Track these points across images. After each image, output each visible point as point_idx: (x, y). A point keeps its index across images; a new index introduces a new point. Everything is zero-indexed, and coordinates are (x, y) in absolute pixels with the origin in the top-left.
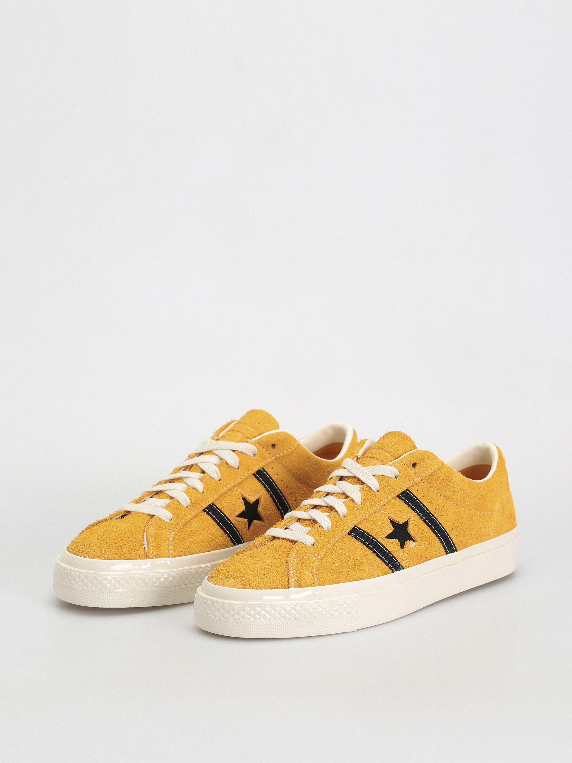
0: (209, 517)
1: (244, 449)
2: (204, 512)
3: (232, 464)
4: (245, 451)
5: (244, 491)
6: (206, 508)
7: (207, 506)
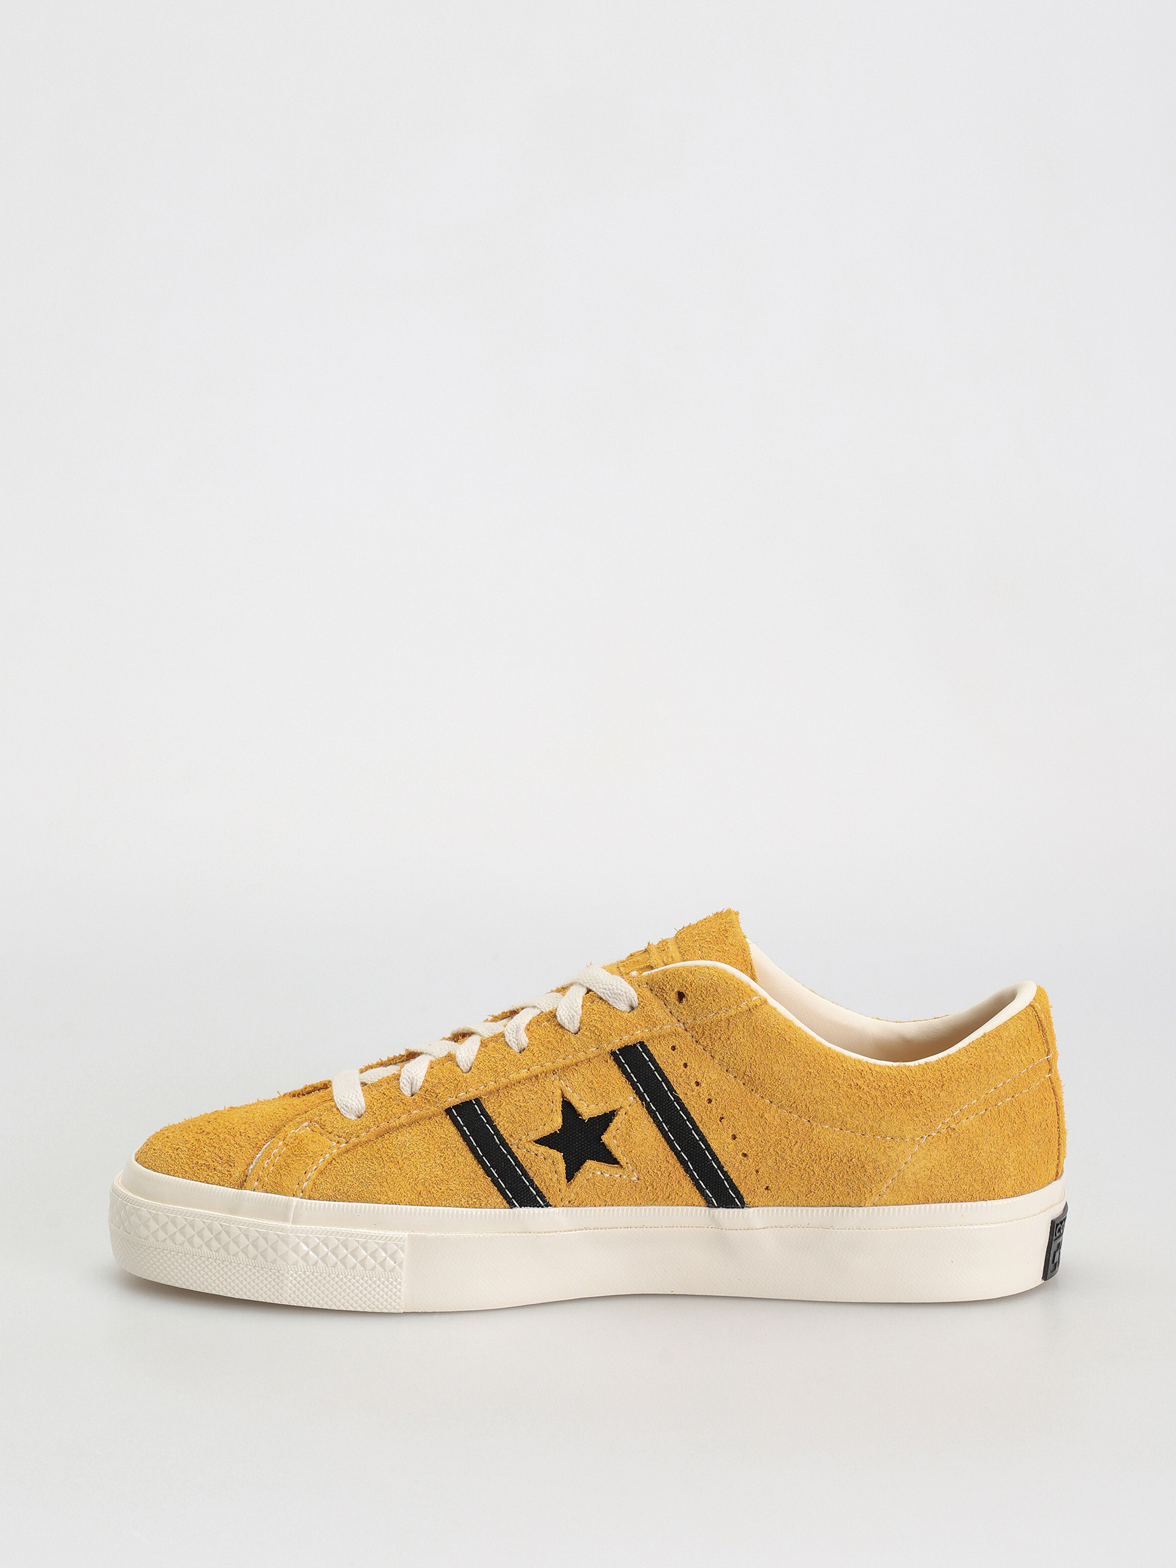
0: (453, 1129)
1: (606, 990)
2: (447, 1114)
3: (561, 1020)
4: (606, 996)
5: (572, 1087)
6: (455, 1107)
7: (457, 1101)
